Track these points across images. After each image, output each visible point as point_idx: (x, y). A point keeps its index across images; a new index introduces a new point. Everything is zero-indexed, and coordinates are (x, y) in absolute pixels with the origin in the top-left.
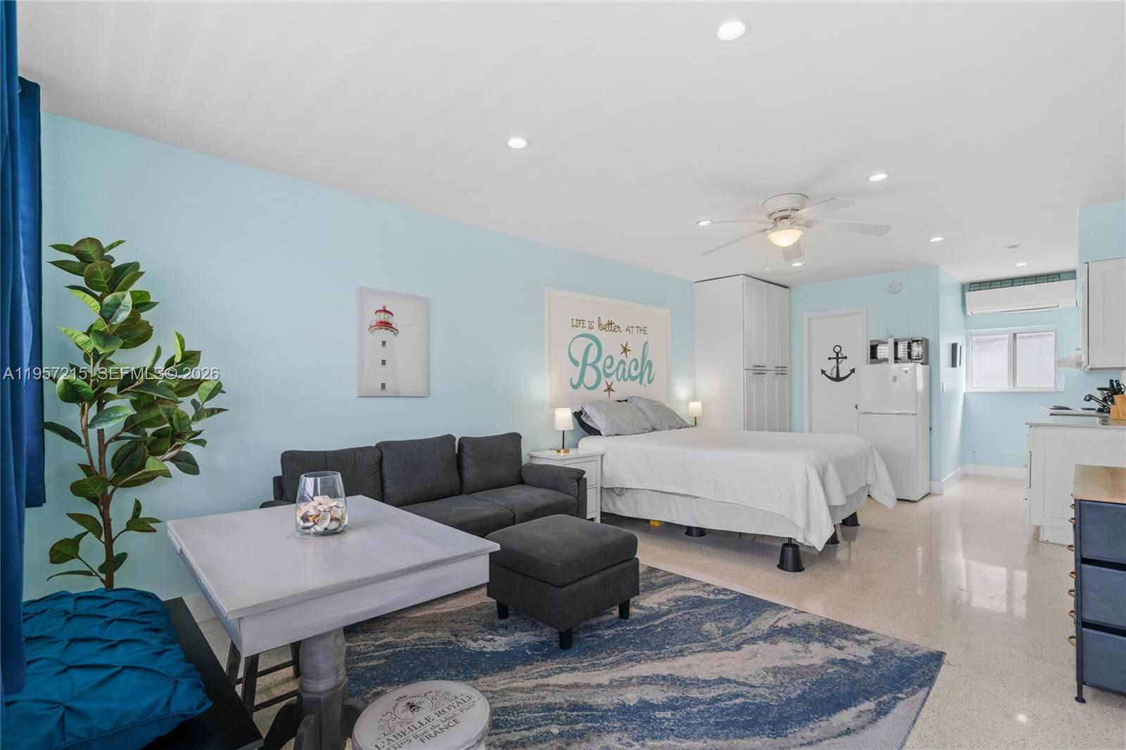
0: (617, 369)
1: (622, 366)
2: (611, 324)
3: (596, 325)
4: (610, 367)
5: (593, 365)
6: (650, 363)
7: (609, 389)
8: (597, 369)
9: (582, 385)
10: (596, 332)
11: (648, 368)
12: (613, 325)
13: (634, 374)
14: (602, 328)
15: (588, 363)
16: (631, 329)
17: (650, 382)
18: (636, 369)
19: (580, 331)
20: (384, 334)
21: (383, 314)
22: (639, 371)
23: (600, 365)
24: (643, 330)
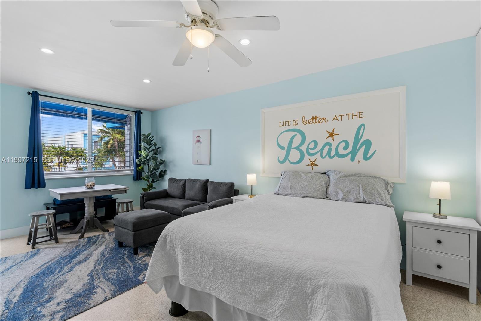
0: (322, 150)
1: (327, 148)
2: (316, 118)
3: (300, 122)
4: (314, 148)
5: (297, 148)
6: (368, 144)
7: (313, 164)
8: (301, 152)
9: (287, 160)
10: (300, 126)
11: (363, 148)
12: (317, 119)
13: (341, 151)
14: (305, 122)
15: (292, 147)
16: (339, 118)
17: (366, 158)
18: (345, 148)
19: (287, 128)
20: (198, 144)
21: (198, 138)
22: (350, 149)
23: (304, 148)
24: (357, 115)
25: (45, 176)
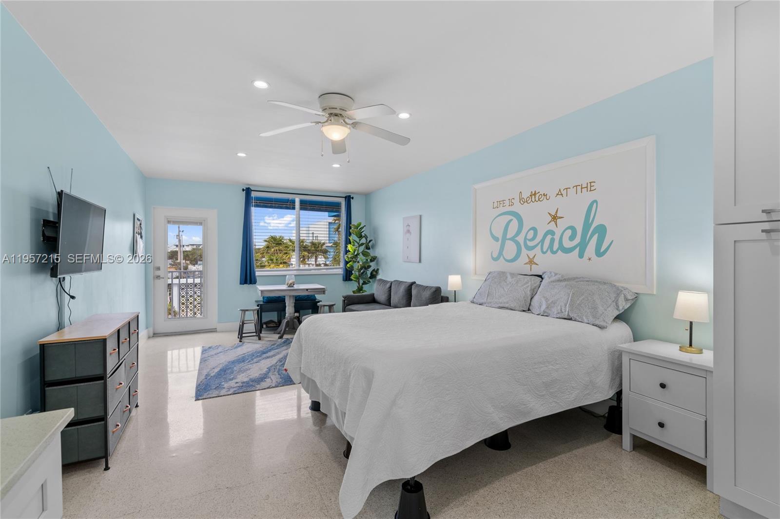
0: (543, 241)
1: (549, 237)
2: (535, 194)
3: (516, 202)
4: (533, 239)
5: (512, 239)
6: (602, 230)
7: (531, 262)
8: (518, 244)
9: (502, 257)
10: (517, 208)
11: (596, 236)
12: (537, 195)
13: (567, 244)
14: (522, 201)
15: (507, 238)
16: (564, 193)
17: (599, 253)
18: (572, 238)
19: (502, 210)
20: (408, 235)
21: (408, 227)
22: (578, 240)
23: (520, 239)
24: (587, 187)
25: (256, 273)
